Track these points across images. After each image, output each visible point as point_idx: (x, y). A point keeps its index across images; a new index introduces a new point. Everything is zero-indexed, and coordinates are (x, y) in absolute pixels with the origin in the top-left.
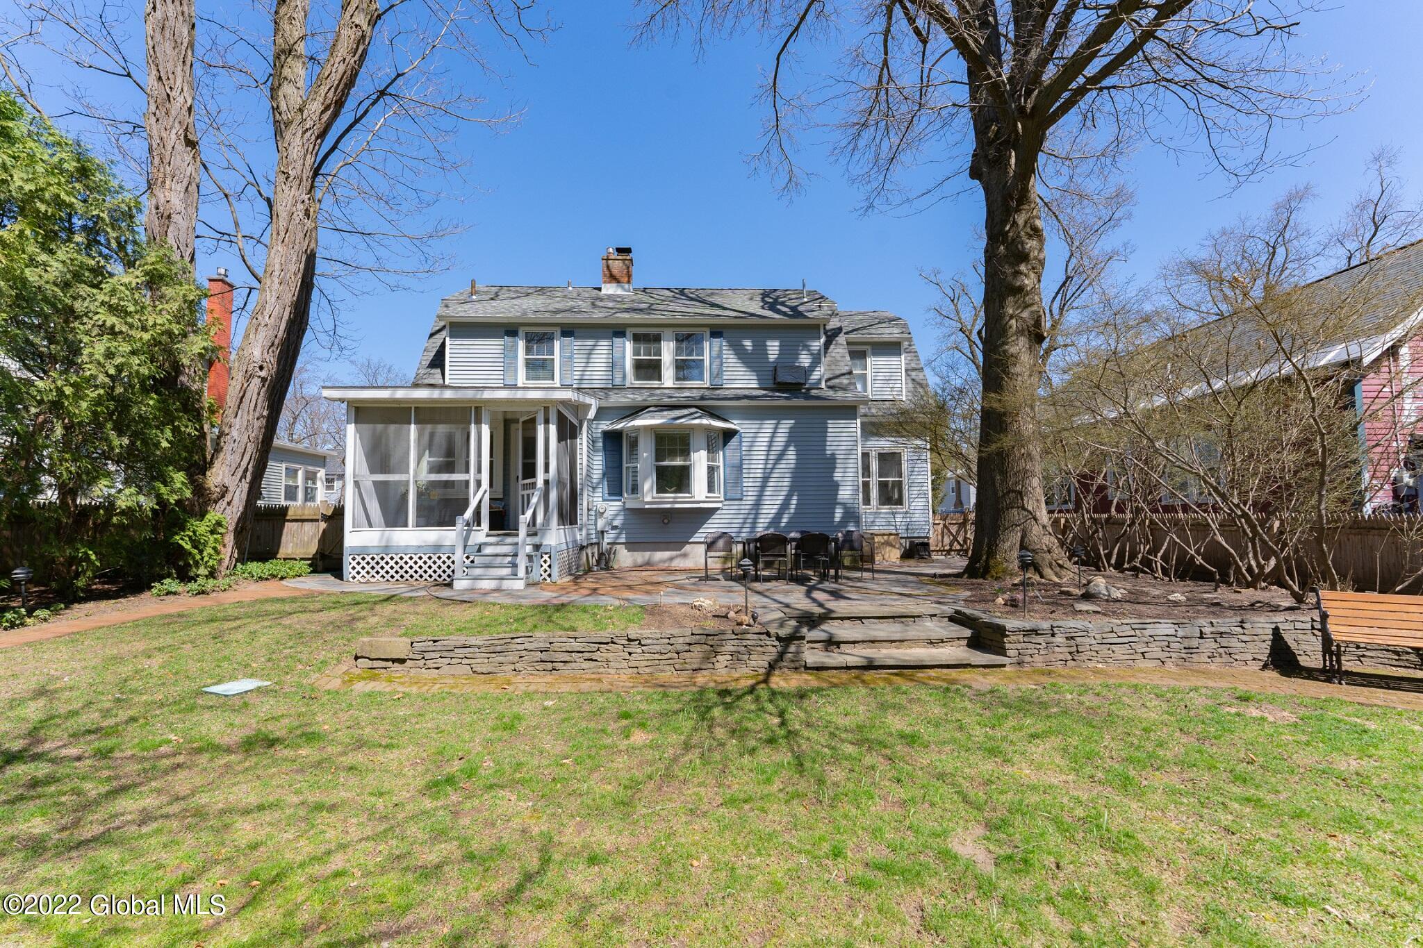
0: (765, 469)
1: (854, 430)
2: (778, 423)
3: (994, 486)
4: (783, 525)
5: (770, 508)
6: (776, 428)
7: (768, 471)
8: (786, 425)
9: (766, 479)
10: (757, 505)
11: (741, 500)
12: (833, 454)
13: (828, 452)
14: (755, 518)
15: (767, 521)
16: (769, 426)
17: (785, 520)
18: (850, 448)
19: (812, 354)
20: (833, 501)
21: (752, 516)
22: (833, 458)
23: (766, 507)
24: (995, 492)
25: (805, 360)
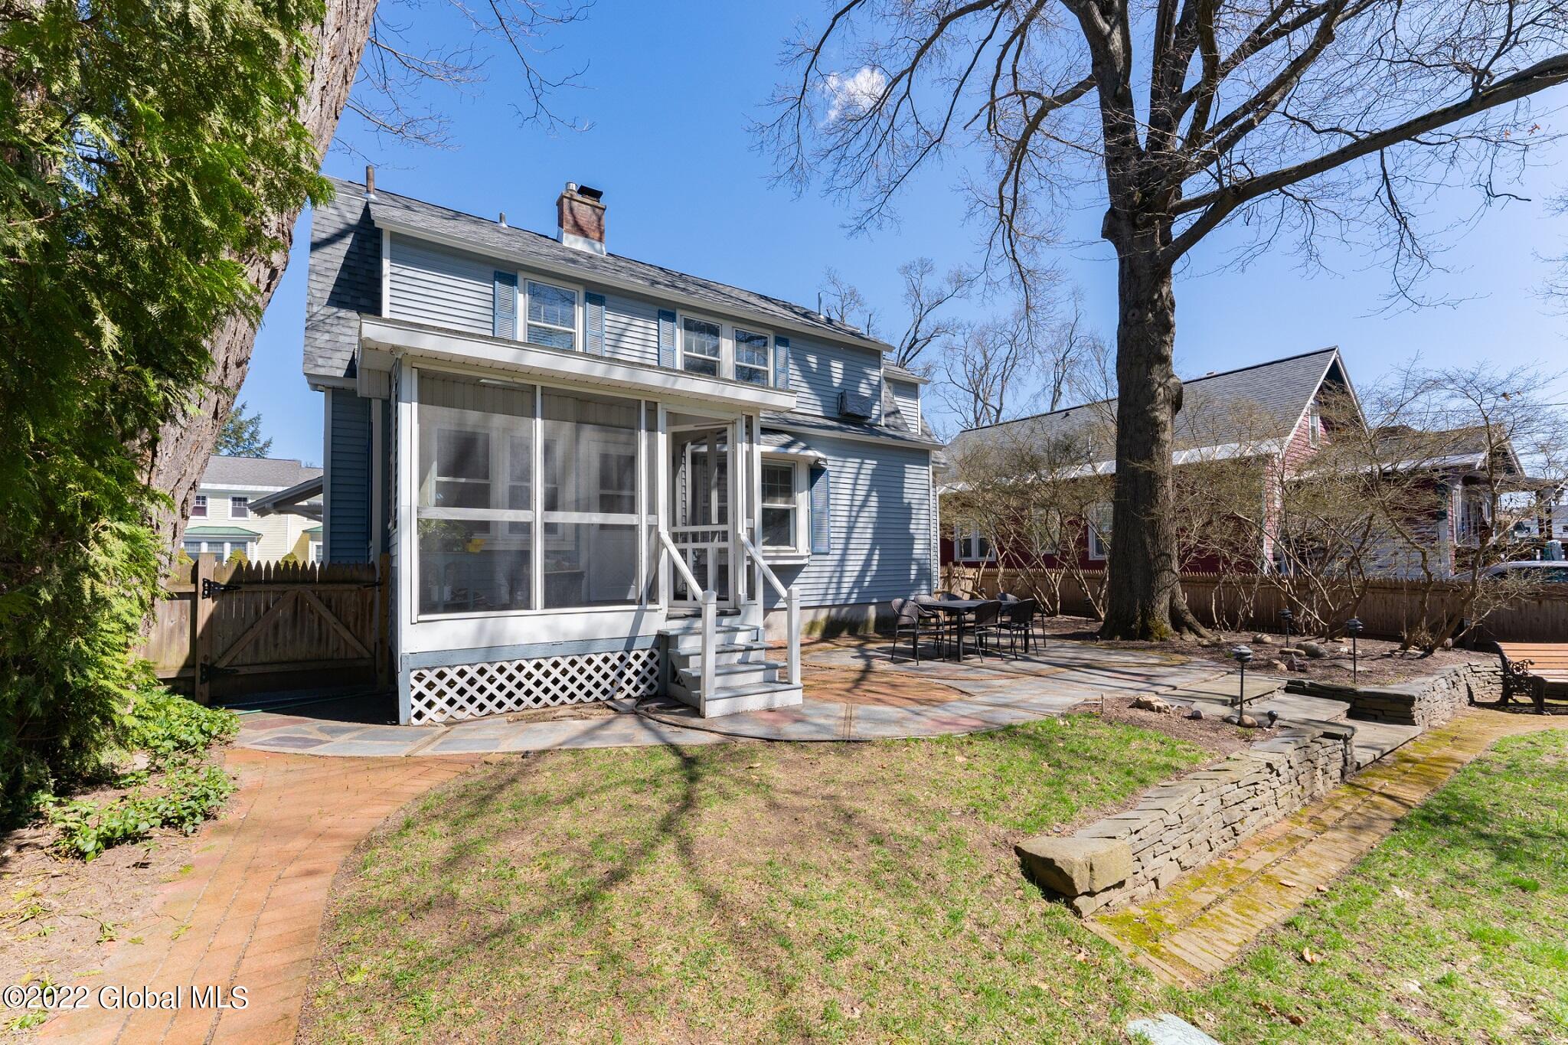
0: (850, 516)
1: (926, 477)
2: (862, 463)
3: (1145, 548)
4: (866, 584)
5: (854, 566)
6: (860, 468)
7: (853, 519)
8: (870, 465)
9: (850, 529)
10: (842, 561)
11: (827, 554)
12: (909, 503)
13: (906, 501)
14: (841, 577)
15: (853, 579)
16: (852, 464)
17: (868, 579)
18: (922, 497)
19: (870, 384)
20: (909, 558)
21: (837, 574)
22: (908, 508)
23: (851, 563)
24: (1147, 554)
25: (864, 390)
